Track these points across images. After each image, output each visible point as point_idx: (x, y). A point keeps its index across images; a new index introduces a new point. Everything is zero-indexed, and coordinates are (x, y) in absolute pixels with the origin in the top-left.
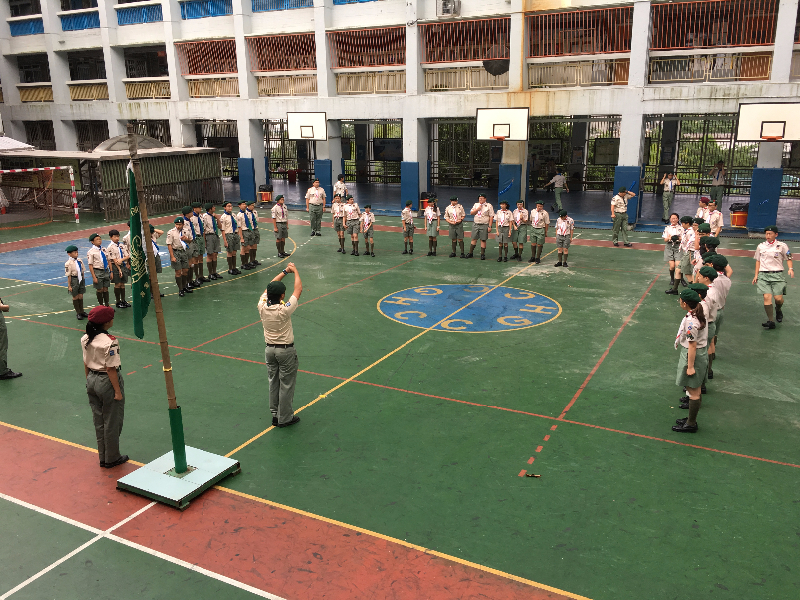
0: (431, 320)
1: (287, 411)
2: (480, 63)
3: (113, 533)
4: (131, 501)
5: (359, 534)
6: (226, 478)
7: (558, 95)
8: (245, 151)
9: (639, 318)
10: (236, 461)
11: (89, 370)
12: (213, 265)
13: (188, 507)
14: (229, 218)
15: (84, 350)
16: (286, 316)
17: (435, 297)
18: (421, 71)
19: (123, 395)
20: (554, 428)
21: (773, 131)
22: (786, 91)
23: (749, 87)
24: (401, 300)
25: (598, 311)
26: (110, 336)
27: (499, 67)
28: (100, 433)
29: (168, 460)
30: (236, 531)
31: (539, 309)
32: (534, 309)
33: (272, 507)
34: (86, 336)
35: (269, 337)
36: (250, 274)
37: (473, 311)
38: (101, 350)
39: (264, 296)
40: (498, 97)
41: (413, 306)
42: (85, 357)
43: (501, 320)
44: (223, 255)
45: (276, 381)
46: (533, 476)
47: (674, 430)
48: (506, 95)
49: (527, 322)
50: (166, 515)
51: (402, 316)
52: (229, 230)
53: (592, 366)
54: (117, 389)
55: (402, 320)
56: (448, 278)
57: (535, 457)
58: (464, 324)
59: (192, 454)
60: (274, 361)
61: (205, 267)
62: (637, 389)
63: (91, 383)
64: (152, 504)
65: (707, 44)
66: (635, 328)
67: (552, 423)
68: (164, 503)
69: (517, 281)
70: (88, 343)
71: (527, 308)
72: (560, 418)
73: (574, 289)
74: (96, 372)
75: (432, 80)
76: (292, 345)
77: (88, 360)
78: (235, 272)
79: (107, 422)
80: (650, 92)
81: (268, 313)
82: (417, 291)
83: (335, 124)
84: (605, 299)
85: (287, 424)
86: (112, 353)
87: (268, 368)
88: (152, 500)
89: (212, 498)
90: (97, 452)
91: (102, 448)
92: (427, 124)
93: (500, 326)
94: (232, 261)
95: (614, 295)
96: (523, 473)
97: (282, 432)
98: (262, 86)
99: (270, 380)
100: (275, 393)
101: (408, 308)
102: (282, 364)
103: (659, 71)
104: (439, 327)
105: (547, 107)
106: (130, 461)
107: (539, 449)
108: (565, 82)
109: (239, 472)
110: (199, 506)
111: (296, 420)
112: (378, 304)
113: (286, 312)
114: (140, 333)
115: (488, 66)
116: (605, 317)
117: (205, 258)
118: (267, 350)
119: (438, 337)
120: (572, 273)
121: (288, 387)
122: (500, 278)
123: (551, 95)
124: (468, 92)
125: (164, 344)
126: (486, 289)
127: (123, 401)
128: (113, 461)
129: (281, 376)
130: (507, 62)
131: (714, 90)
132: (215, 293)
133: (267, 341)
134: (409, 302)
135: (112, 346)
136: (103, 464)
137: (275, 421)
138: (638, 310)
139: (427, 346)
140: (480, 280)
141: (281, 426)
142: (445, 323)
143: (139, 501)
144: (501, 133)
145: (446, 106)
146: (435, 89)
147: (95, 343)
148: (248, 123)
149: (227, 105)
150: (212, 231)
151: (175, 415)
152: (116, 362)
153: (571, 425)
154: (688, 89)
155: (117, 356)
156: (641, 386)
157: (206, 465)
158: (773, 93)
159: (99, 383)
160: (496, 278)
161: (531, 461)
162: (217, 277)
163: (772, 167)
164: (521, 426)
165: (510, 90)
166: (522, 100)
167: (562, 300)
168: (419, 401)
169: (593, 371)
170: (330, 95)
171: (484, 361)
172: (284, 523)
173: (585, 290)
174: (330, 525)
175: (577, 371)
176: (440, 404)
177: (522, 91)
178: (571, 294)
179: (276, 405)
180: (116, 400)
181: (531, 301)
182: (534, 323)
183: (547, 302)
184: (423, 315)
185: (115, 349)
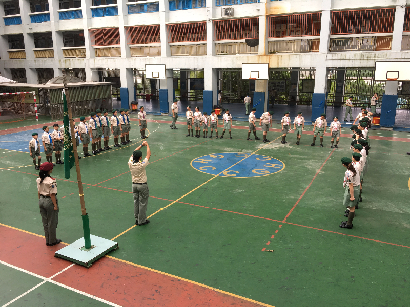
1: (143, 217)
2: (244, 41)
3: (52, 279)
4: (61, 263)
5: (179, 280)
6: (111, 251)
7: (284, 57)
8: (124, 84)
9: (324, 171)
10: (117, 243)
11: (41, 195)
12: (106, 142)
13: (90, 267)
14: (115, 118)
16: (143, 169)
17: (220, 159)
18: (214, 45)
19: (58, 208)
20: (280, 226)
21: (392, 76)
22: (399, 56)
23: (379, 54)
24: (203, 161)
25: (304, 167)
26: (52, 178)
27: (254, 43)
28: (46, 228)
29: (81, 242)
30: (116, 278)
31: (273, 166)
32: (271, 165)
33: (135, 267)
34: (39, 179)
35: (134, 179)
36: (126, 147)
37: (240, 167)
38: (48, 185)
39: (131, 158)
40: (253, 58)
42: (39, 189)
43: (254, 171)
44: (112, 137)
45: (138, 202)
46: (269, 251)
47: (340, 227)
48: (257, 58)
49: (267, 172)
50: (80, 270)
51: (203, 169)
52: (115, 124)
53: (300, 195)
54: (55, 205)
55: (203, 171)
56: (227, 149)
57: (270, 241)
58: (235, 173)
59: (94, 239)
60: (137, 191)
61: (103, 143)
62: (323, 207)
63: (42, 202)
64: (73, 265)
65: (359, 32)
66: (323, 176)
67: (279, 223)
68: (79, 264)
69: (262, 151)
70: (41, 182)
71: (267, 165)
72: (284, 221)
73: (292, 155)
74: (44, 196)
75: (219, 49)
76: (145, 183)
77: (40, 190)
78: (118, 146)
79: (50, 222)
80: (330, 56)
81: (133, 167)
82: (211, 156)
83: (171, 71)
84: (307, 161)
85: (143, 224)
86: (53, 187)
87: (133, 195)
88: (73, 263)
89: (104, 261)
90: (44, 237)
91: (47, 235)
92: (217, 71)
93: (254, 174)
94: (116, 140)
95: (311, 159)
96: (264, 249)
97: (140, 228)
98: (133, 51)
99: (135, 201)
100: (137, 208)
101: (207, 165)
102: (141, 193)
103: (335, 45)
104: (222, 174)
105: (278, 63)
106: (62, 243)
107: (273, 237)
108: (287, 51)
109: (118, 248)
110: (97, 266)
111: (148, 222)
112: (191, 162)
113: (142, 167)
114: (67, 177)
115: (248, 42)
116: (307, 171)
117: (103, 139)
118: (133, 185)
119: (221, 180)
120: (290, 147)
121: (143, 205)
122: (253, 149)
123: (280, 56)
124: (238, 55)
125: (80, 182)
126: (246, 155)
127: (58, 211)
128: (53, 242)
129: (140, 199)
130: (258, 40)
131: (363, 55)
132: (107, 156)
133: (133, 181)
134: (207, 162)
135: (53, 183)
136: (48, 244)
137: (137, 222)
138: (324, 166)
139: (216, 184)
140: (244, 151)
141: (140, 225)
142: (225, 172)
143: (66, 263)
144: (255, 76)
145: (227, 62)
146: (222, 53)
147: (45, 182)
148: (125, 70)
149: (116, 61)
150: (106, 125)
151: (85, 218)
152: (55, 191)
153: (289, 225)
154: (348, 55)
155: (55, 188)
156: (325, 205)
157: (101, 244)
158: (393, 56)
159: (46, 202)
160: (251, 150)
161: (268, 243)
162: (109, 148)
164: (264, 225)
165: (259, 54)
166: (265, 59)
167: (285, 161)
168: (211, 212)
169: (301, 197)
170: (168, 56)
171: (245, 192)
172: (141, 275)
173: (297, 156)
174: (164, 276)
175: (293, 197)
176: (222, 213)
177: (265, 55)
178: (290, 158)
179: (138, 213)
180: (55, 210)
181: (269, 162)
182: (271, 172)
183: (278, 162)
184: (214, 168)
185: (54, 184)
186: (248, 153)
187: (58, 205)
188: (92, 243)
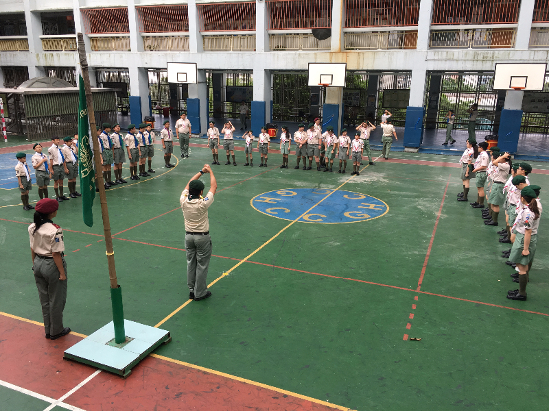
0: (294, 214)
1: (202, 286)
2: (309, 31)
3: (65, 401)
4: (77, 370)
5: (286, 396)
6: (160, 347)
7: (366, 55)
8: (135, 90)
9: (446, 213)
10: (167, 332)
11: (35, 255)
12: (119, 172)
13: (130, 374)
15: (31, 237)
16: (205, 208)
17: (292, 197)
18: (267, 37)
19: (66, 276)
20: (416, 298)
21: (519, 83)
22: (526, 56)
23: (500, 52)
24: (268, 200)
25: (415, 208)
26: (55, 225)
27: (323, 34)
28: (45, 310)
29: (109, 330)
30: (178, 395)
31: (372, 207)
32: (369, 206)
33: (205, 373)
34: (33, 225)
35: (188, 226)
37: (325, 208)
38: (47, 237)
40: (322, 55)
41: (278, 204)
42: (32, 245)
43: (347, 214)
45: (195, 262)
46: (415, 340)
47: (508, 298)
48: (328, 55)
49: (366, 216)
50: (111, 382)
51: (271, 211)
52: (133, 146)
53: (426, 248)
54: (61, 270)
56: (298, 183)
57: (411, 323)
58: (320, 218)
59: (130, 327)
60: (193, 246)
61: (113, 174)
62: (467, 266)
63: (38, 266)
64: (97, 373)
65: (468, 21)
66: (446, 220)
67: (414, 294)
68: (108, 372)
69: (348, 186)
70: (35, 231)
71: (362, 205)
72: (418, 290)
73: (392, 192)
74: (42, 257)
75: (275, 43)
76: (207, 233)
77: (35, 246)
78: (136, 178)
79: (53, 300)
80: (432, 54)
81: (189, 206)
82: (279, 193)
83: (201, 72)
84: (416, 199)
85: (202, 298)
86: (57, 240)
87: (187, 253)
88: (97, 369)
89: (150, 365)
90: (43, 325)
91: (47, 322)
92: (270, 73)
93: (347, 219)
94: (133, 169)
95: (422, 197)
96: (406, 337)
98: (148, 43)
99: (189, 262)
100: (193, 272)
101: (275, 205)
102: (199, 249)
103: (437, 39)
104: (301, 219)
105: (358, 64)
106: (72, 333)
107: (412, 316)
108: (371, 47)
109: (170, 341)
110: (140, 372)
111: (209, 295)
112: (251, 201)
113: (205, 205)
115: (315, 33)
116: (421, 213)
117: (113, 167)
118: (187, 237)
120: (386, 181)
121: (203, 267)
122: (335, 183)
123: (361, 55)
124: (300, 52)
125: (107, 232)
126: (328, 192)
127: (66, 280)
128: (57, 334)
129: (198, 258)
130: (330, 31)
131: (476, 54)
133: (187, 229)
134: (275, 201)
135: (57, 234)
136: (48, 336)
137: (192, 296)
138: (444, 207)
139: (298, 233)
140: (322, 185)
141: (198, 300)
142: (305, 217)
143: (86, 369)
144: (326, 80)
145: (285, 61)
146: (278, 49)
147: (43, 231)
148: (137, 70)
149: (122, 57)
150: (119, 146)
151: (116, 293)
152: (60, 248)
153: (428, 295)
154: (457, 53)
155: (61, 243)
156: (469, 263)
157: (144, 336)
158: (517, 57)
159: (45, 267)
160: (333, 184)
161: (409, 327)
163: (515, 109)
164: (391, 297)
165: (332, 51)
166: (341, 57)
167: (386, 200)
168: (303, 278)
169: (428, 252)
170: (199, 51)
171: (344, 245)
172: (218, 388)
173: (401, 193)
174: (259, 389)
175: (417, 253)
176: (321, 279)
177: (340, 52)
178: (391, 196)
179: (194, 282)
180: (61, 280)
181: (364, 201)
182: (372, 216)
183: (375, 201)
184: (288, 211)
185: (59, 236)
186: (329, 190)
187: (65, 270)
188: (127, 333)
